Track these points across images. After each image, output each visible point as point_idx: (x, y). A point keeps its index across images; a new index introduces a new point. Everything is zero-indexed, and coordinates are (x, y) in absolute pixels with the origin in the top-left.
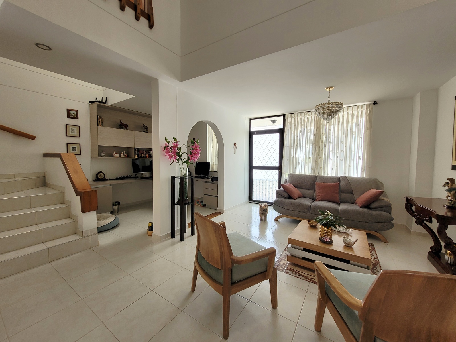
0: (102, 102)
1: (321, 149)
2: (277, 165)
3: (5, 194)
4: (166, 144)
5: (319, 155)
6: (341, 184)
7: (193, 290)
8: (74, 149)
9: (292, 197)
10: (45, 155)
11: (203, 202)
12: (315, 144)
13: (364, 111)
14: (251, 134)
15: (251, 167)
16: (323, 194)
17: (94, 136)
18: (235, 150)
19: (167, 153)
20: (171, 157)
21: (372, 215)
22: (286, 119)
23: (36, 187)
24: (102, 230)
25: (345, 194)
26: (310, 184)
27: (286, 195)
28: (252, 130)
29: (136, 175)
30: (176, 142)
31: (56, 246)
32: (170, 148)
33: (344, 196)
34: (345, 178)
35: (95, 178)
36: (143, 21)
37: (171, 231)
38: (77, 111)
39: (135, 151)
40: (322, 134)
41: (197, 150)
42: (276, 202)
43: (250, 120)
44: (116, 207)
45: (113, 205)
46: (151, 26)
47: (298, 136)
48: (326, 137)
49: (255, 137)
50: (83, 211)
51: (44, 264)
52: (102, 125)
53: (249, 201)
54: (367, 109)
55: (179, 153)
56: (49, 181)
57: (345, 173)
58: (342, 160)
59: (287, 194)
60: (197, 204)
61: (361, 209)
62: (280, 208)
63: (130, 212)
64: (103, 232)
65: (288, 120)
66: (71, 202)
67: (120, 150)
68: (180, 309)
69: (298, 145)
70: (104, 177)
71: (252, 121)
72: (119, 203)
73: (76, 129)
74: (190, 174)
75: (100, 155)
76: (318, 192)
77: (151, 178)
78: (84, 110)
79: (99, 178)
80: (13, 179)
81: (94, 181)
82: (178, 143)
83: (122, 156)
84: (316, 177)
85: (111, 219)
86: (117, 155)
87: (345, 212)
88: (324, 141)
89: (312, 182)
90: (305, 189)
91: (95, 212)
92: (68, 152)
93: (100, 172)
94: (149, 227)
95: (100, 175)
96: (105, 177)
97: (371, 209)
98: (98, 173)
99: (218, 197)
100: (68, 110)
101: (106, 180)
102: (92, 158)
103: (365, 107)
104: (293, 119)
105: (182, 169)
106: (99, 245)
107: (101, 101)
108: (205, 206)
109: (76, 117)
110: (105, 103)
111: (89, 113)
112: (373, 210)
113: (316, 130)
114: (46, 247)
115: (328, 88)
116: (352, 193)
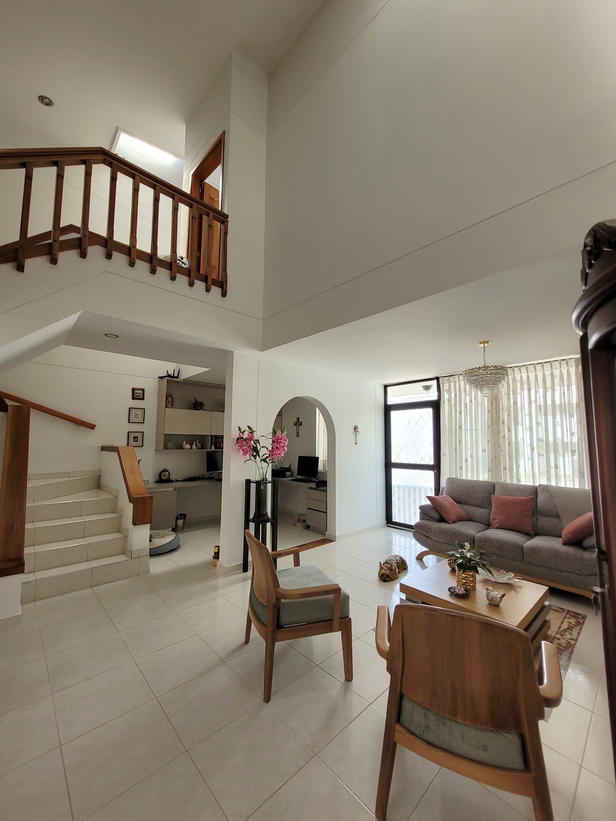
0: (174, 377)
1: (502, 435)
2: (432, 462)
3: (57, 497)
4: (240, 435)
5: (499, 446)
6: (539, 499)
7: (247, 641)
8: (136, 439)
9: (446, 519)
10: (103, 448)
11: (305, 521)
12: (490, 427)
13: (573, 370)
14: (388, 409)
15: (389, 465)
16: (502, 517)
17: (161, 422)
18: (356, 437)
19: (241, 447)
20: (245, 453)
21: (582, 559)
22: (441, 385)
23: (89, 489)
24: (155, 553)
25: (545, 519)
26: (483, 497)
27: (436, 516)
28: (389, 403)
29: (211, 475)
30: (252, 432)
31: (100, 566)
32: (245, 440)
33: (543, 521)
34: (545, 488)
35: (157, 478)
36: (216, 290)
37: (242, 562)
38: (143, 390)
39: (212, 440)
40: (503, 409)
41: (281, 442)
42: (418, 526)
43: (386, 387)
44: (180, 522)
45: (177, 519)
46: (224, 294)
47: (461, 414)
48: (509, 415)
49: (394, 414)
50: (135, 523)
51: (85, 588)
52: (172, 406)
53: (387, 523)
54: (576, 366)
55: (257, 447)
56: (104, 482)
57: (549, 479)
58: (543, 455)
59: (437, 513)
60: (297, 524)
61: (564, 548)
62: (424, 538)
63: (200, 531)
64: (157, 556)
65: (445, 386)
66: (123, 510)
67: (191, 439)
68: (223, 661)
69: (463, 428)
70: (169, 477)
71: (389, 389)
72: (185, 516)
73: (140, 413)
74: (292, 474)
75: (166, 447)
76: (495, 512)
77: (220, 480)
78: (151, 387)
79: (163, 479)
80: (67, 479)
81: (156, 482)
82: (255, 434)
83: (194, 447)
84: (493, 486)
85: (168, 538)
86: (188, 446)
87: (534, 550)
88: (506, 421)
89: (486, 494)
90: (474, 506)
91: (148, 525)
92: (128, 446)
93: (165, 470)
94: (215, 553)
95: (164, 474)
96: (171, 477)
97: (585, 549)
98: (162, 472)
99: (326, 513)
100: (133, 390)
101: (172, 481)
102: (156, 450)
103: (573, 363)
104: (452, 384)
105: (261, 470)
106: (149, 572)
107: (172, 375)
108: (308, 527)
109: (142, 397)
110: (177, 377)
111: (157, 391)
112: (590, 550)
113: (492, 404)
114: (90, 567)
115: (481, 343)
116: (557, 516)
